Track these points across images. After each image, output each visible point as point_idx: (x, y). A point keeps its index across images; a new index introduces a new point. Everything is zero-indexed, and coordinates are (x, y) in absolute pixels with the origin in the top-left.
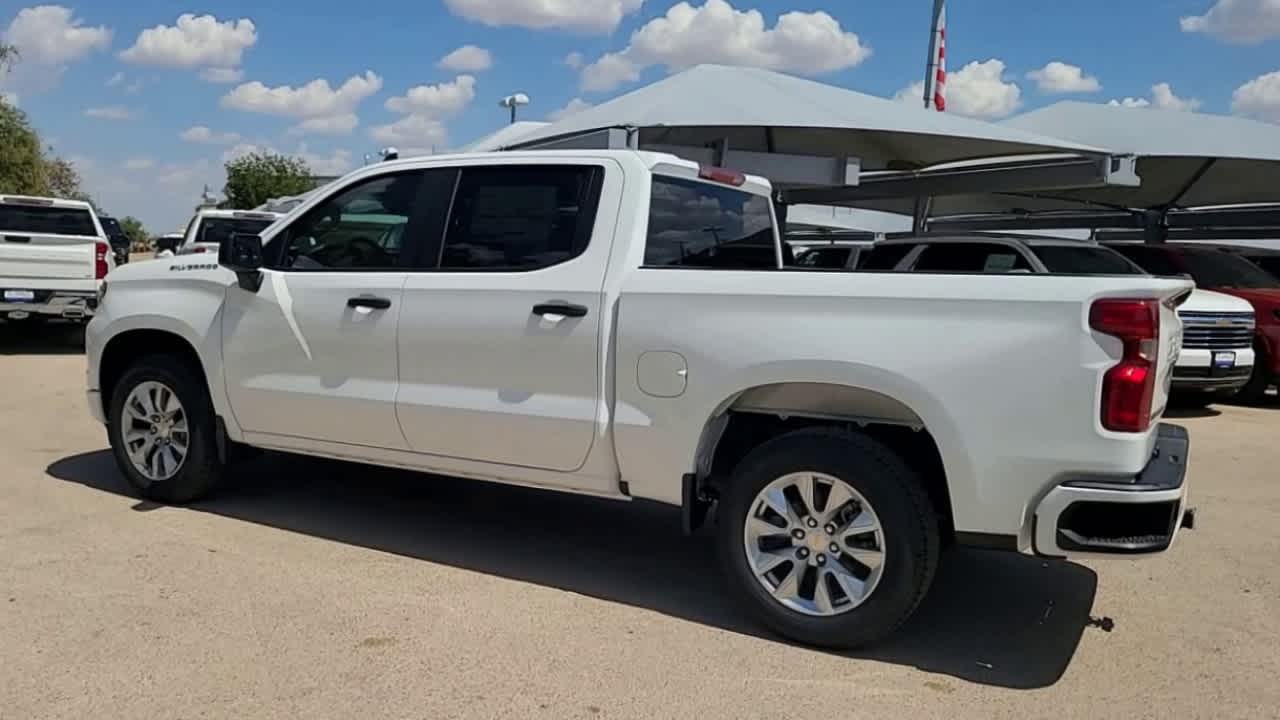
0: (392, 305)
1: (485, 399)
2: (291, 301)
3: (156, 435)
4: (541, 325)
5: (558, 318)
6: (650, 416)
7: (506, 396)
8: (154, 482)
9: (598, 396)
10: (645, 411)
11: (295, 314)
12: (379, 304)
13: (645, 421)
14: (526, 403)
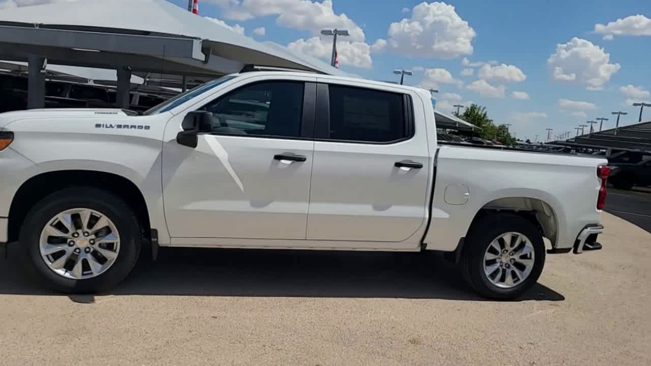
0: (307, 160)
1: (366, 210)
2: (227, 155)
3: (74, 247)
4: (400, 172)
5: (408, 169)
6: (449, 213)
7: (376, 208)
8: (78, 280)
9: (425, 205)
10: (446, 211)
11: (230, 162)
12: (298, 159)
13: (447, 216)
14: (388, 210)
